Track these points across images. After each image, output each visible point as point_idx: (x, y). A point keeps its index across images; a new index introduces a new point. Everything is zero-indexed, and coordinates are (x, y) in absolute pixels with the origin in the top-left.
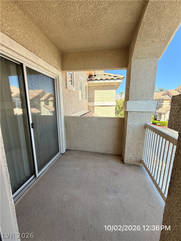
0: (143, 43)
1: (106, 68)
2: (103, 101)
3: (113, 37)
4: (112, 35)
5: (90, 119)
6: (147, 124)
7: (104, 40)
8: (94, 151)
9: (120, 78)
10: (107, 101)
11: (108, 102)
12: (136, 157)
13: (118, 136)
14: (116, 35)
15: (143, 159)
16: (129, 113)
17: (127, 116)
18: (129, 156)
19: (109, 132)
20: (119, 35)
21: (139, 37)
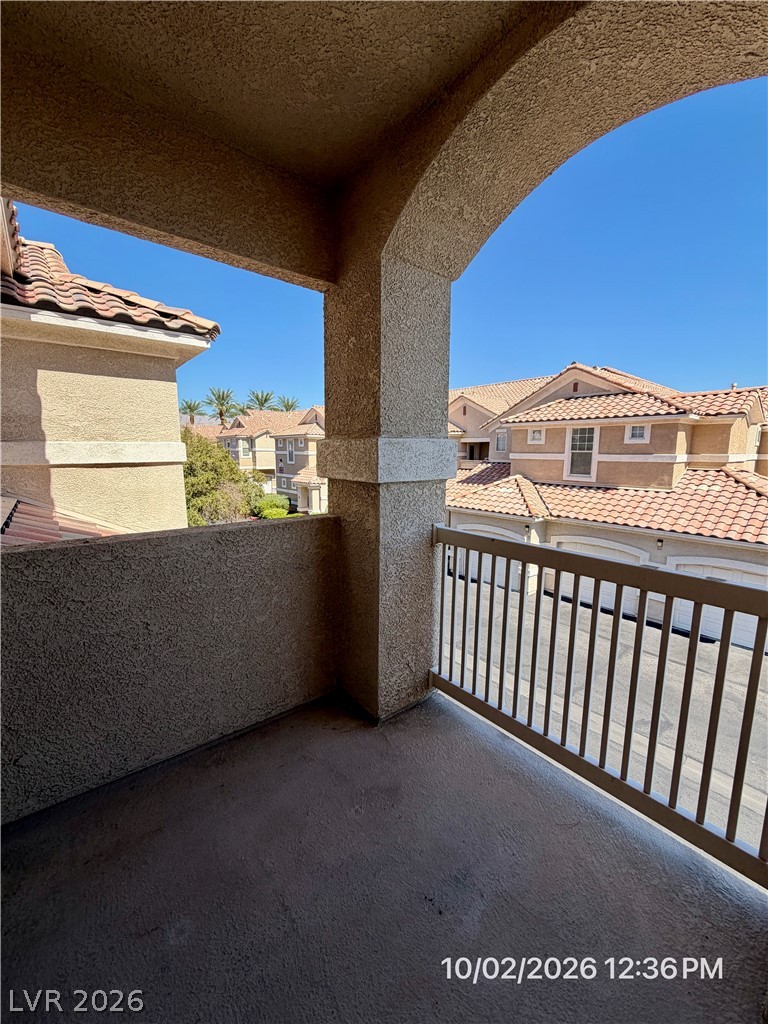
0: (437, 203)
1: (239, 254)
2: (108, 437)
3: (309, 95)
4: (313, 83)
5: (158, 549)
6: (438, 529)
7: (255, 86)
8: (201, 742)
9: (198, 330)
10: (135, 439)
11: (139, 442)
12: (414, 670)
13: (320, 606)
14: (328, 96)
15: (435, 669)
16: (382, 491)
17: (376, 507)
18: (394, 678)
19: (275, 599)
20: (336, 108)
21: (436, 165)
